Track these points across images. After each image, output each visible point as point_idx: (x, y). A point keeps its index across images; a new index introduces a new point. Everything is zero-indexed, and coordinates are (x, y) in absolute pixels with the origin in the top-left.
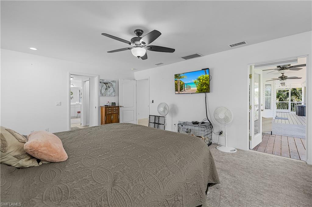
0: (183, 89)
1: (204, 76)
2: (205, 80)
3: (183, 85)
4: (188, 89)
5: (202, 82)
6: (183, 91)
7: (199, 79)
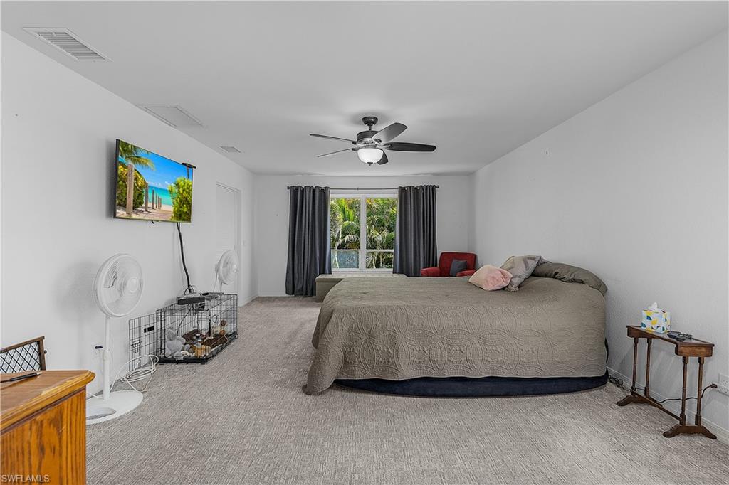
0: (143, 205)
1: (186, 181)
2: (187, 193)
3: (144, 190)
4: (155, 207)
5: (182, 195)
6: (141, 212)
7: (178, 186)
